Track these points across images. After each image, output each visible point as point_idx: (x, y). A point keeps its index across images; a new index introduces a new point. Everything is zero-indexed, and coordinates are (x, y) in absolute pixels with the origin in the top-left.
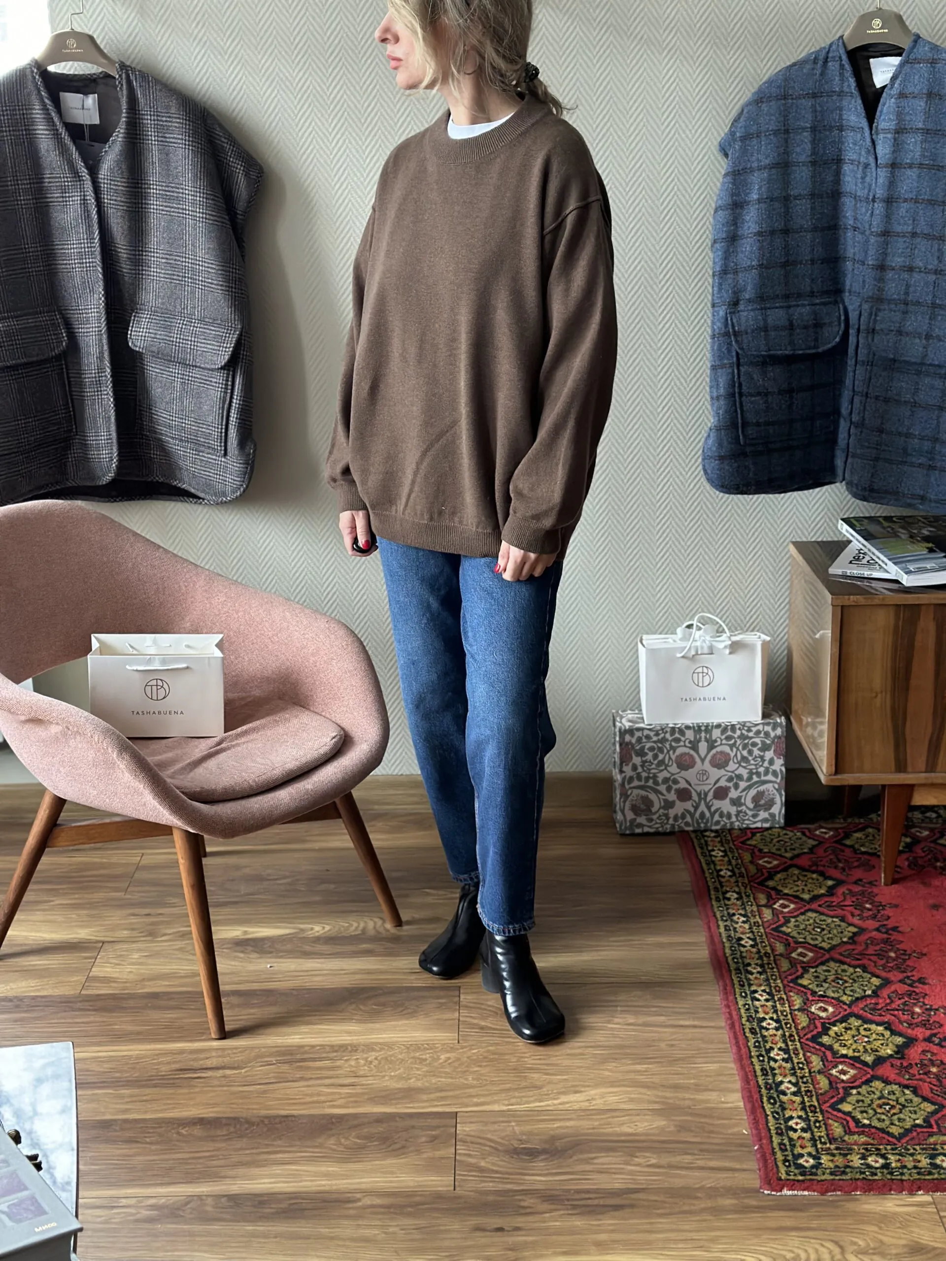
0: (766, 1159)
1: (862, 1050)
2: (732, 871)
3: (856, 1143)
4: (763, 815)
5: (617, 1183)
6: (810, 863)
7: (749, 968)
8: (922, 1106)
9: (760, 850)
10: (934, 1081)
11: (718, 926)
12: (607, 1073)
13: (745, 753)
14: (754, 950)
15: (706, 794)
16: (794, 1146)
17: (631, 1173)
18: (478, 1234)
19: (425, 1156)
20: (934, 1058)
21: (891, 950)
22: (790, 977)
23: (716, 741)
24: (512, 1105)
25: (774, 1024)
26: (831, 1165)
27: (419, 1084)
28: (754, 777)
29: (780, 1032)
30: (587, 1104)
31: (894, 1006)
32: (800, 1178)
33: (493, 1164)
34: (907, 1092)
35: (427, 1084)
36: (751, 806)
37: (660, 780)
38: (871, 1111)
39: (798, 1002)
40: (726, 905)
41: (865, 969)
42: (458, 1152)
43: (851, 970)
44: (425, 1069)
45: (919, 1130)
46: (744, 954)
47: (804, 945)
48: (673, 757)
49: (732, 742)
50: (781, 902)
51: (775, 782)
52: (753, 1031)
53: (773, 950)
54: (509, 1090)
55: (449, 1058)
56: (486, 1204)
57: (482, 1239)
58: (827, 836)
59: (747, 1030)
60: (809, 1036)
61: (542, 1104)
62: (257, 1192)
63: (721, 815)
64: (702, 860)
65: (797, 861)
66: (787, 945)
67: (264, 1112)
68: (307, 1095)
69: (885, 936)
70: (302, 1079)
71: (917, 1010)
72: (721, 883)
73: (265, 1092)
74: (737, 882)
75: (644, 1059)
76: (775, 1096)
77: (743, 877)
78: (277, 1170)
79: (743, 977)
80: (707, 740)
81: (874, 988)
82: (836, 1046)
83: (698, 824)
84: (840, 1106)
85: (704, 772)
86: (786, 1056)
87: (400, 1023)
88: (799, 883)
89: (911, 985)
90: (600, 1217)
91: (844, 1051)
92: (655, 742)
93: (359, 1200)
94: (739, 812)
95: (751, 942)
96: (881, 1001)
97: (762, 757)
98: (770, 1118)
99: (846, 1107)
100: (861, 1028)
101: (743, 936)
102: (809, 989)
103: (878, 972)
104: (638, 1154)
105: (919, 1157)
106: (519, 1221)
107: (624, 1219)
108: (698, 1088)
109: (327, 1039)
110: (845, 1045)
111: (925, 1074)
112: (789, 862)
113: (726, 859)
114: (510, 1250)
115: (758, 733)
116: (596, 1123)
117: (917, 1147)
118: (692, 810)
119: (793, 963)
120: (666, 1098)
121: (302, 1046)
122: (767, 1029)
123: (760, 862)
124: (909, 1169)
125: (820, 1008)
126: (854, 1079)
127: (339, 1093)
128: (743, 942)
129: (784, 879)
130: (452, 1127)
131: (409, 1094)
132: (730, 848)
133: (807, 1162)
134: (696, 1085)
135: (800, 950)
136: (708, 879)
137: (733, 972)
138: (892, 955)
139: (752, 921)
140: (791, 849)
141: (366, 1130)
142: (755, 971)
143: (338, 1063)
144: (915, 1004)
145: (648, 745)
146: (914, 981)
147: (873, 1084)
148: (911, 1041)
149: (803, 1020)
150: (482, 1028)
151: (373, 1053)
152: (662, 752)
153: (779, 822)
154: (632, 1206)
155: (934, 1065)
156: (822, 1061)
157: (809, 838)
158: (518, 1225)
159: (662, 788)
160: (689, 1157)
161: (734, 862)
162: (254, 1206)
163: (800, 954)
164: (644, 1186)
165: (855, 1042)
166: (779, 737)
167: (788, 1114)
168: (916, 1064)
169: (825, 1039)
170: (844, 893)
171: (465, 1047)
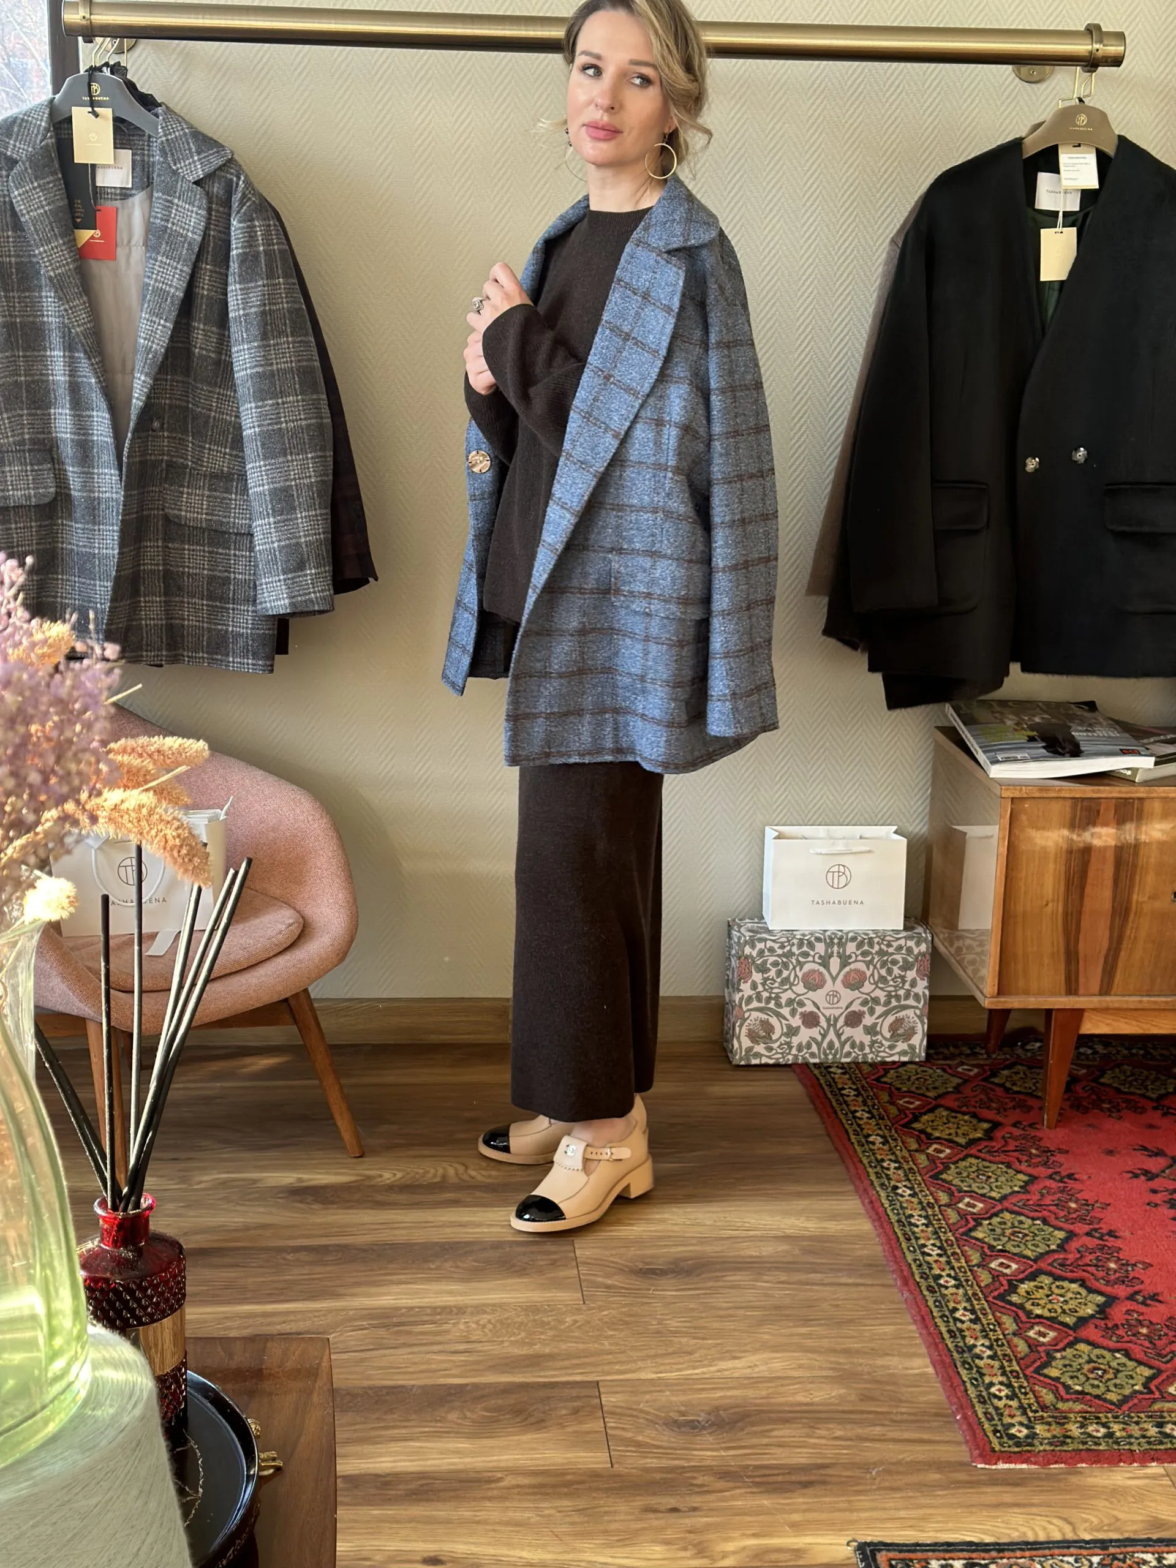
0: (973, 1428)
1: (1059, 1310)
2: (869, 1112)
3: (1071, 1411)
4: (901, 1046)
5: (801, 1457)
6: (957, 1103)
7: (913, 1221)
8: (1138, 1370)
9: (899, 1089)
10: (1147, 1344)
11: (868, 1172)
12: (766, 1337)
13: (883, 972)
14: (915, 1200)
15: (836, 1020)
16: (1002, 1415)
17: (814, 1446)
18: (652, 1515)
19: (570, 1429)
20: (1141, 1318)
21: (1070, 1200)
22: (961, 1230)
23: (850, 957)
24: (661, 1372)
25: (953, 1282)
26: (1049, 1435)
27: (547, 1350)
28: (893, 1000)
29: (961, 1291)
30: (749, 1371)
31: (1087, 1260)
32: (1017, 1449)
33: (653, 1439)
34: (1118, 1355)
35: (556, 1351)
36: (888, 1035)
37: (783, 1001)
38: (1081, 1377)
39: (975, 1258)
40: (871, 1150)
41: (1045, 1221)
42: (609, 1425)
43: (1029, 1221)
44: (551, 1333)
45: (1141, 1396)
46: (905, 1205)
47: (971, 1193)
48: (800, 975)
49: (869, 958)
50: (935, 1146)
51: (917, 1008)
52: (931, 1289)
53: (936, 1200)
54: (656, 1356)
55: (576, 1321)
56: (652, 1483)
57: (656, 1521)
58: (971, 1074)
59: (923, 1288)
60: (996, 1293)
61: (696, 1371)
62: (379, 1472)
63: (853, 1046)
64: (833, 1101)
65: (942, 1102)
66: (951, 1194)
67: (367, 1383)
68: (415, 1363)
69: (1061, 1185)
70: (405, 1345)
71: (1112, 1265)
72: (859, 1125)
73: (362, 1360)
74: (877, 1124)
75: (806, 1321)
76: (970, 1360)
77: (883, 1119)
78: (395, 1447)
79: (907, 1229)
80: (840, 956)
81: (1059, 1242)
82: (1028, 1306)
83: (826, 1055)
84: (1046, 1371)
85: (835, 994)
86: (973, 1317)
87: (509, 1281)
88: (950, 1125)
89: (1101, 1239)
90: (788, 1495)
91: (1038, 1311)
92: (778, 956)
93: (500, 1480)
94: (873, 1042)
95: (909, 1192)
96: (1071, 1256)
97: (903, 978)
98: (968, 1385)
99: (1054, 1372)
100: (1054, 1287)
101: (899, 1185)
102: (985, 1243)
103: (1061, 1225)
104: (819, 1426)
105: (1145, 1426)
106: (696, 1500)
107: (816, 1496)
108: (875, 1353)
109: (426, 1300)
110: (1038, 1305)
111: (1134, 1335)
112: (934, 1103)
113: (860, 1099)
114: (690, 1532)
115: (900, 948)
116: (764, 1393)
117: (1142, 1415)
118: (819, 1038)
119: (963, 1215)
120: (840, 1364)
121: (398, 1309)
122: (947, 1288)
123: (901, 1102)
124: (1137, 1438)
125: (1002, 1264)
126: (1055, 1342)
127: (453, 1361)
128: (900, 1191)
129: (932, 1121)
130: (595, 1397)
131: (535, 1361)
132: (863, 1087)
133: (1020, 1431)
134: (873, 1349)
135: (967, 1200)
136: (844, 1121)
137: (896, 1225)
138: (1073, 1205)
139: (906, 1167)
140: (935, 1088)
141: (493, 1402)
142: (919, 1223)
143: (446, 1327)
144: (1108, 1259)
145: (772, 959)
146: (1103, 1235)
147: (1077, 1347)
148: (1111, 1300)
149: (985, 1278)
150: (608, 1287)
151: (485, 1316)
152: (787, 969)
153: (919, 1056)
154: (824, 1483)
155: (1143, 1326)
156: (1015, 1320)
157: (953, 1076)
158: (695, 1505)
159: (785, 1011)
160: (878, 1428)
161: (870, 1103)
162: (377, 1488)
163: (968, 1205)
164: (833, 1461)
165: (1050, 1301)
166: (923, 955)
167: (987, 1380)
168: (1123, 1325)
169: (1014, 1298)
170: (1003, 1137)
171: (594, 1308)
